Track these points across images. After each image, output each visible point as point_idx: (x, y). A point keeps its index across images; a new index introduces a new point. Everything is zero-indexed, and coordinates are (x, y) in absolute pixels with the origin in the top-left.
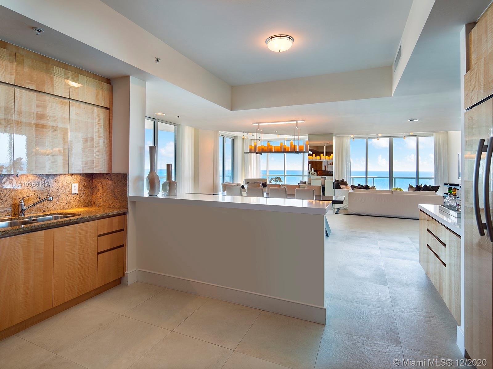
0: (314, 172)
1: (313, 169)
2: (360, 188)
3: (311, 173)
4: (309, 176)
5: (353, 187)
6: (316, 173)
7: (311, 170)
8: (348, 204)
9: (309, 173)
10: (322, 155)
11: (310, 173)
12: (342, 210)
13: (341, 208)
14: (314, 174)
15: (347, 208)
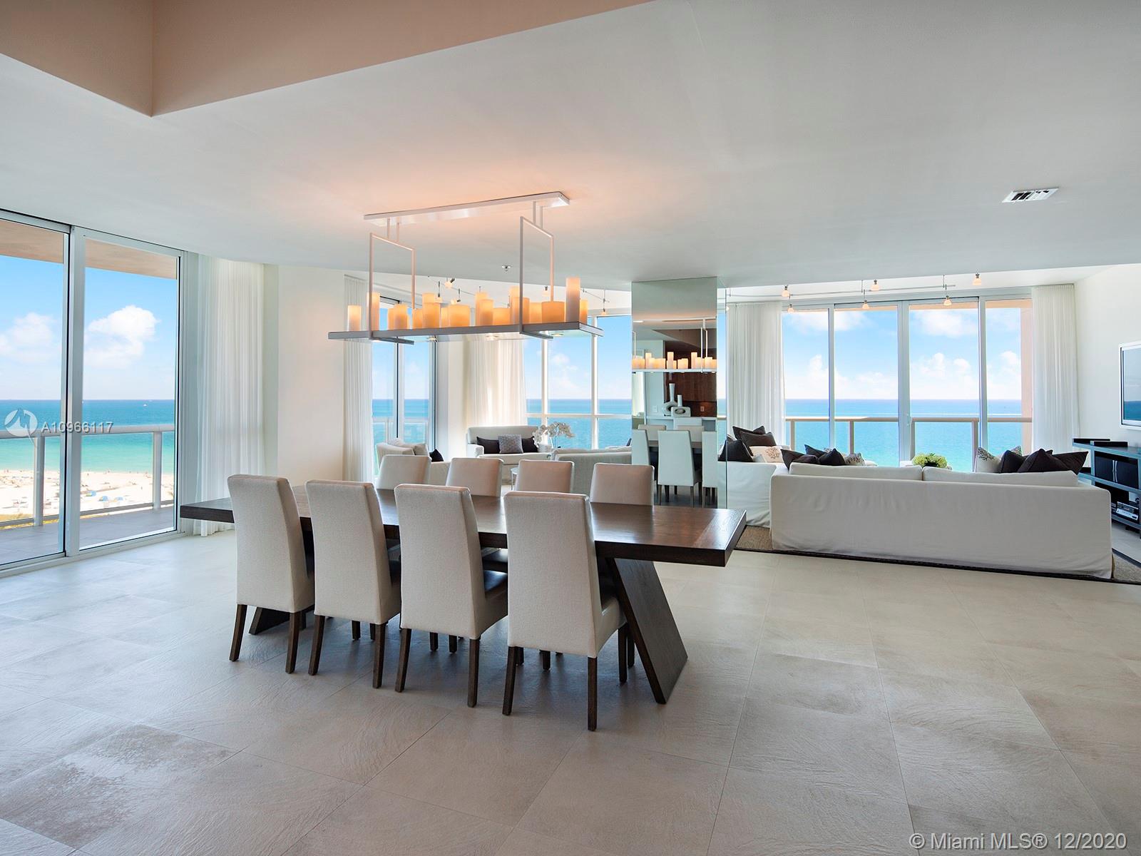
0: (684, 405)
1: (679, 397)
2: (813, 461)
3: (676, 408)
4: (669, 418)
5: (790, 457)
6: (688, 410)
7: (676, 400)
8: (770, 510)
9: (669, 409)
10: (694, 355)
11: (672, 408)
12: (754, 531)
13: (752, 524)
14: (684, 412)
15: (768, 523)
